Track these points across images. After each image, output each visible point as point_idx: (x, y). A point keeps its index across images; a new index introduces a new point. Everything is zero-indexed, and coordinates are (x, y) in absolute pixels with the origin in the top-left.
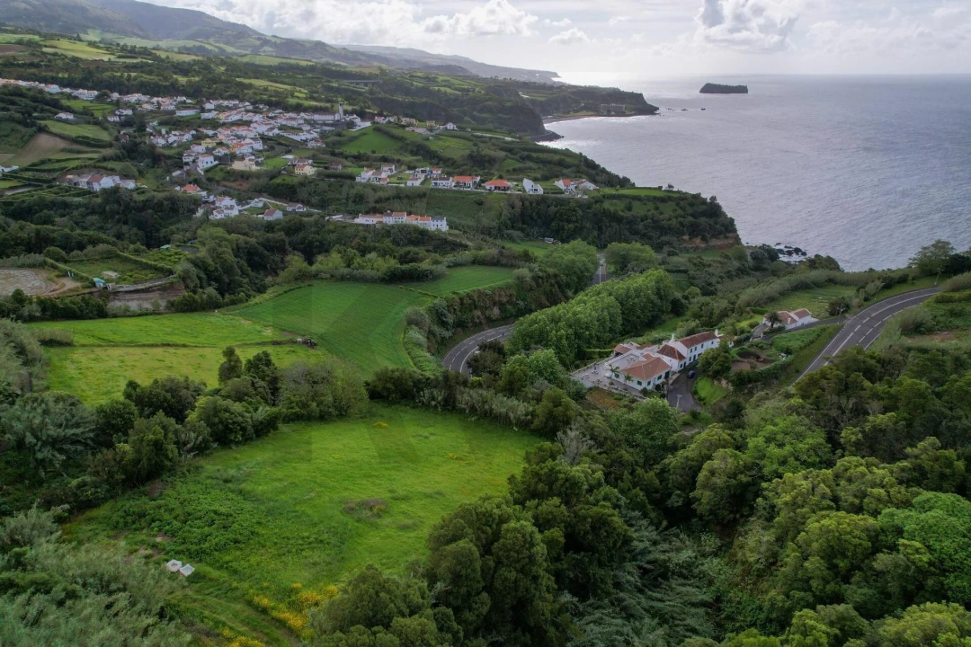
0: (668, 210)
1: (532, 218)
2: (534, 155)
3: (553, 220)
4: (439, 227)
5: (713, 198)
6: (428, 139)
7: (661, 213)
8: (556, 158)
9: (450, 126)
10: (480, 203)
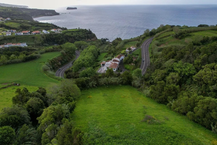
0: (81, 34)
1: (49, 40)
2: (39, 25)
3: (55, 39)
4: (25, 46)
5: (89, 30)
6: (3, 23)
7: (80, 34)
8: (46, 25)
9: (9, 19)
10: (34, 38)
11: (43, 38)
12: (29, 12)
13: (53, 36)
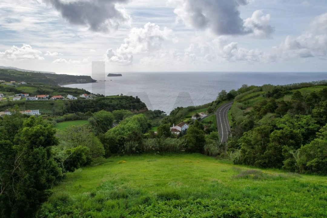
0: (124, 102)
1: (75, 108)
2: (65, 90)
3: (84, 108)
4: (36, 114)
5: (137, 97)
6: (15, 87)
7: (122, 103)
8: (74, 91)
9: (23, 83)
10: (52, 104)
11: (67, 105)
12: (55, 78)
13: (81, 103)
